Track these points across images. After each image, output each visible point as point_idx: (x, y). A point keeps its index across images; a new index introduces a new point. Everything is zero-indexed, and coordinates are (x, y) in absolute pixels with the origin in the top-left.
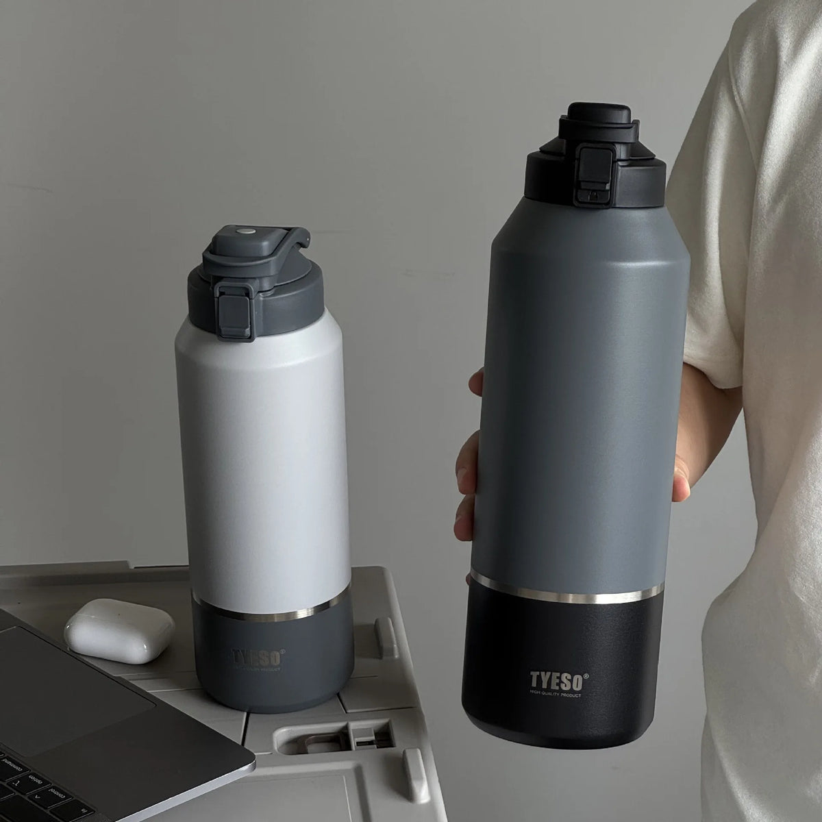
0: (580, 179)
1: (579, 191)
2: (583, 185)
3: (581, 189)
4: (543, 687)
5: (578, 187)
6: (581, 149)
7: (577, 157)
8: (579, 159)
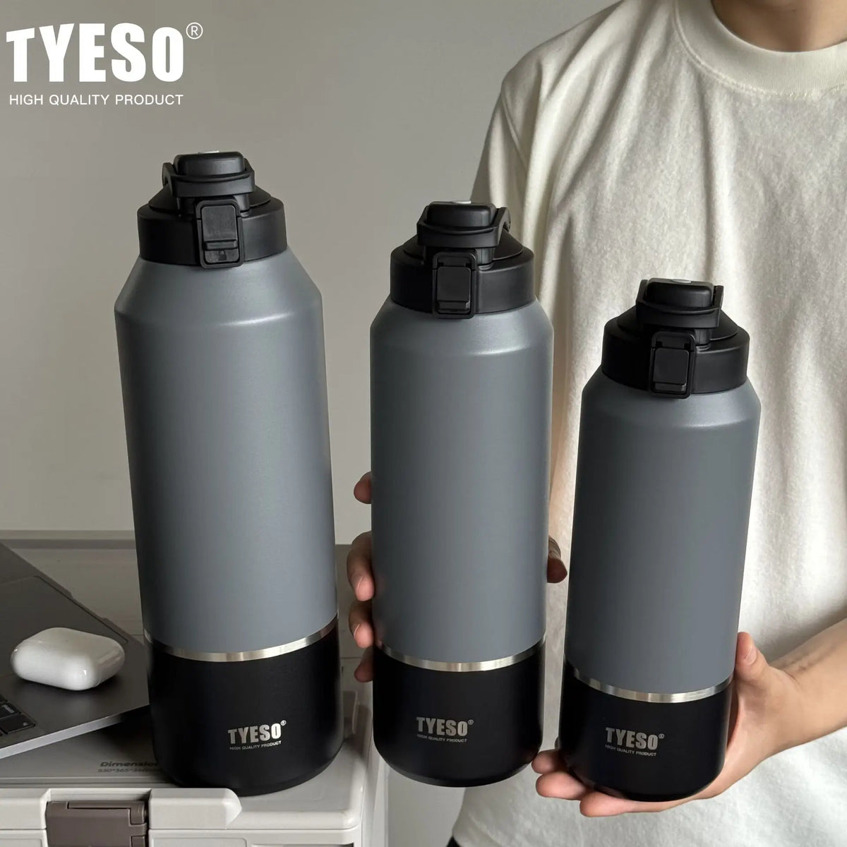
0: (205, 240)
1: (206, 252)
2: (209, 246)
3: (207, 250)
4: (243, 742)
5: (205, 249)
6: (201, 209)
7: (198, 216)
8: (201, 219)
